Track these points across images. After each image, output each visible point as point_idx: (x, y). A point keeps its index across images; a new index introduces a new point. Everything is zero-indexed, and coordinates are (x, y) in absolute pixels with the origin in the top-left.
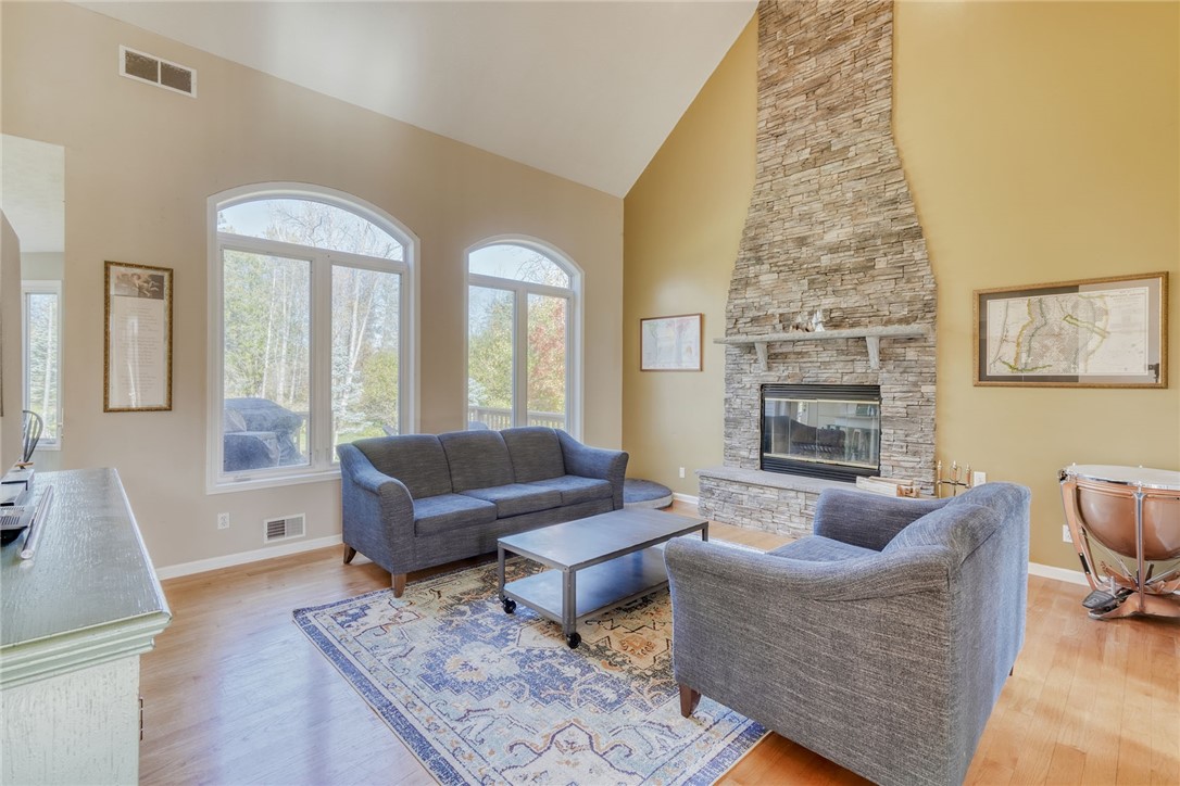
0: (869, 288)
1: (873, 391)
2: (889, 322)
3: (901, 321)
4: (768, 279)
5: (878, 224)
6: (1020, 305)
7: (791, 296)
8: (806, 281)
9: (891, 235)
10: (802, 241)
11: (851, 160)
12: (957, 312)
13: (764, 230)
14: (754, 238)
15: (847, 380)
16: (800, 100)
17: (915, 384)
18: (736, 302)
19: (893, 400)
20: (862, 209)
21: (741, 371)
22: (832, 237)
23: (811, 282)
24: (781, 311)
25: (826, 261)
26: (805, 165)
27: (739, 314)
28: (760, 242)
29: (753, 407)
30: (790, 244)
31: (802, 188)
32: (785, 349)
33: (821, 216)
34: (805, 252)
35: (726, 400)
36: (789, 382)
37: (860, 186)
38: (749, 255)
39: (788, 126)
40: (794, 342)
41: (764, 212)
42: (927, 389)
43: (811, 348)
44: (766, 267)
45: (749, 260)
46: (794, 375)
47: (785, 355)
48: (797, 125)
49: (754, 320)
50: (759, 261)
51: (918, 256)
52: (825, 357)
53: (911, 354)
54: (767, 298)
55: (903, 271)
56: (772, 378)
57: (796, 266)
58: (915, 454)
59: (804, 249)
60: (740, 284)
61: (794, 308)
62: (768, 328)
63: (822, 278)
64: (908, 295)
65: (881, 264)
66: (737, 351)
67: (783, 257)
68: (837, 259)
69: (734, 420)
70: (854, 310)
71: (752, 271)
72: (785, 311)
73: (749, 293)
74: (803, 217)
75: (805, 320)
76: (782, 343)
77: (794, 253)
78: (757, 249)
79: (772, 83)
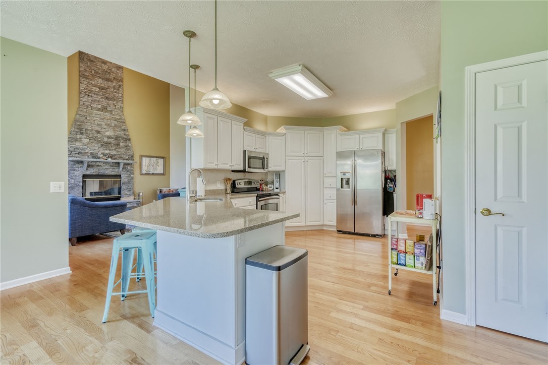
0: (119, 150)
1: (120, 176)
2: (124, 159)
3: (127, 159)
4: (85, 140)
5: (120, 134)
6: (148, 159)
7: (94, 148)
8: (100, 144)
9: (124, 138)
10: (98, 132)
11: (113, 115)
12: (137, 159)
13: (84, 124)
14: (79, 125)
15: (113, 173)
16: (97, 90)
17: (129, 175)
18: (71, 145)
19: (124, 178)
20: (116, 129)
21: (74, 170)
22: (108, 134)
23: (102, 145)
24: (91, 152)
25: (106, 140)
26: (99, 110)
27: (73, 150)
28: (83, 127)
29: (80, 182)
30: (94, 132)
31: (98, 116)
32: (92, 164)
33: (105, 127)
36: (94, 174)
37: (116, 123)
38: (77, 130)
39: (92, 95)
40: (96, 162)
41: (84, 118)
42: (132, 176)
43: (102, 164)
44: (85, 136)
45: (77, 132)
46: (96, 172)
47: (93, 166)
48: (95, 96)
49: (79, 153)
50: (82, 133)
51: (130, 145)
52: (106, 167)
53: (129, 168)
54: (85, 147)
55: (127, 148)
56: (88, 173)
57: (96, 139)
58: (130, 191)
59: (99, 134)
60: (72, 140)
61: (95, 151)
62: (86, 156)
63: (105, 144)
64: (128, 154)
65: (121, 144)
66: (72, 163)
67: (91, 135)
68: (110, 140)
69: (72, 187)
70: (115, 155)
71: (78, 136)
72: (93, 152)
73: (77, 143)
74: (98, 125)
75: (102, 156)
76: (92, 162)
77: (95, 135)
78: (81, 129)
79: (86, 77)
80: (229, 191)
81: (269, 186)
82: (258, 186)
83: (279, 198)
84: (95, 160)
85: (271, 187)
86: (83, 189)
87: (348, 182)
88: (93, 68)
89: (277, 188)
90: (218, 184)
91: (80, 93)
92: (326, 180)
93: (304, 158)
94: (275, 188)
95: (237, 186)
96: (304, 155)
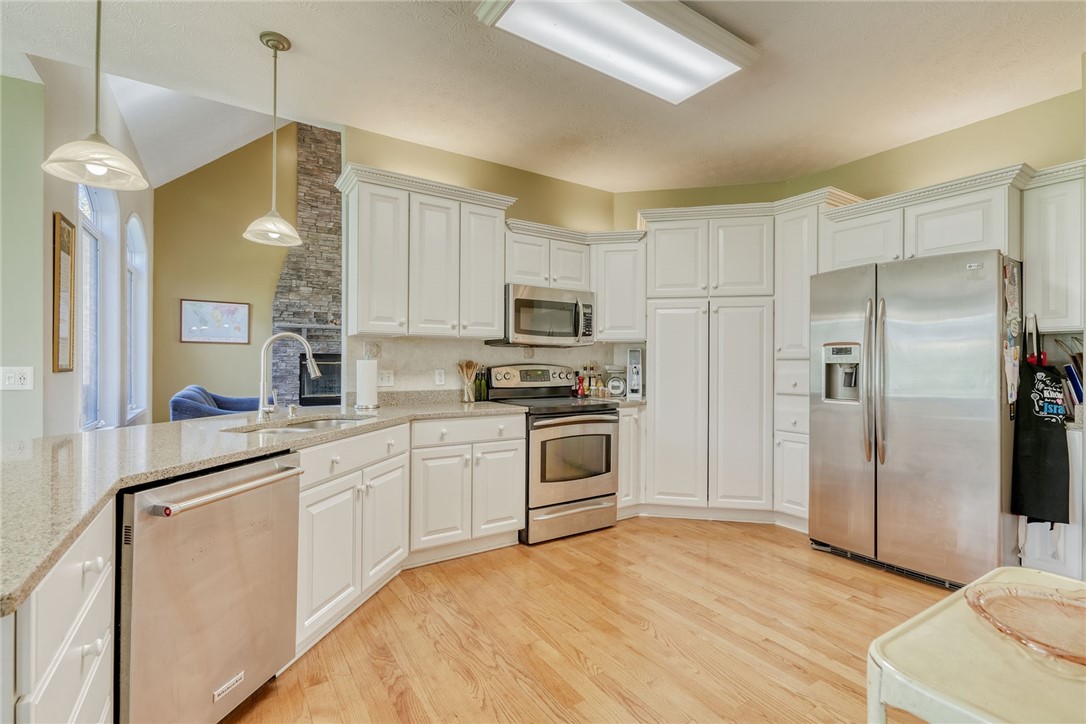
4: (305, 290)
7: (320, 303)
8: (330, 296)
13: (303, 260)
14: (295, 263)
18: (281, 300)
21: (286, 345)
23: (334, 297)
24: (315, 311)
26: (329, 231)
27: (284, 308)
28: (301, 266)
29: (295, 368)
30: (321, 273)
31: (328, 243)
32: (317, 334)
34: (330, 280)
35: (274, 364)
36: (320, 352)
38: (292, 272)
39: (319, 204)
40: (323, 330)
41: (303, 249)
43: (333, 334)
44: (304, 282)
45: (292, 275)
46: (323, 349)
47: (318, 337)
48: (324, 206)
49: (294, 314)
50: (300, 278)
54: (305, 302)
57: (324, 287)
60: (283, 289)
61: (323, 310)
62: (307, 320)
67: (316, 279)
69: (281, 377)
71: (294, 283)
72: (318, 311)
73: (291, 296)
74: (328, 260)
75: (332, 318)
76: (316, 330)
77: (323, 279)
78: (298, 270)
79: (308, 173)
80: (469, 394)
81: (611, 384)
82: (571, 382)
83: (616, 421)
84: (324, 326)
85: (618, 387)
86: (300, 380)
87: (852, 379)
88: (320, 154)
89: (633, 391)
90: (437, 377)
91: (298, 203)
92: (783, 370)
93: (706, 300)
94: (628, 390)
95: (495, 384)
96: (704, 293)
